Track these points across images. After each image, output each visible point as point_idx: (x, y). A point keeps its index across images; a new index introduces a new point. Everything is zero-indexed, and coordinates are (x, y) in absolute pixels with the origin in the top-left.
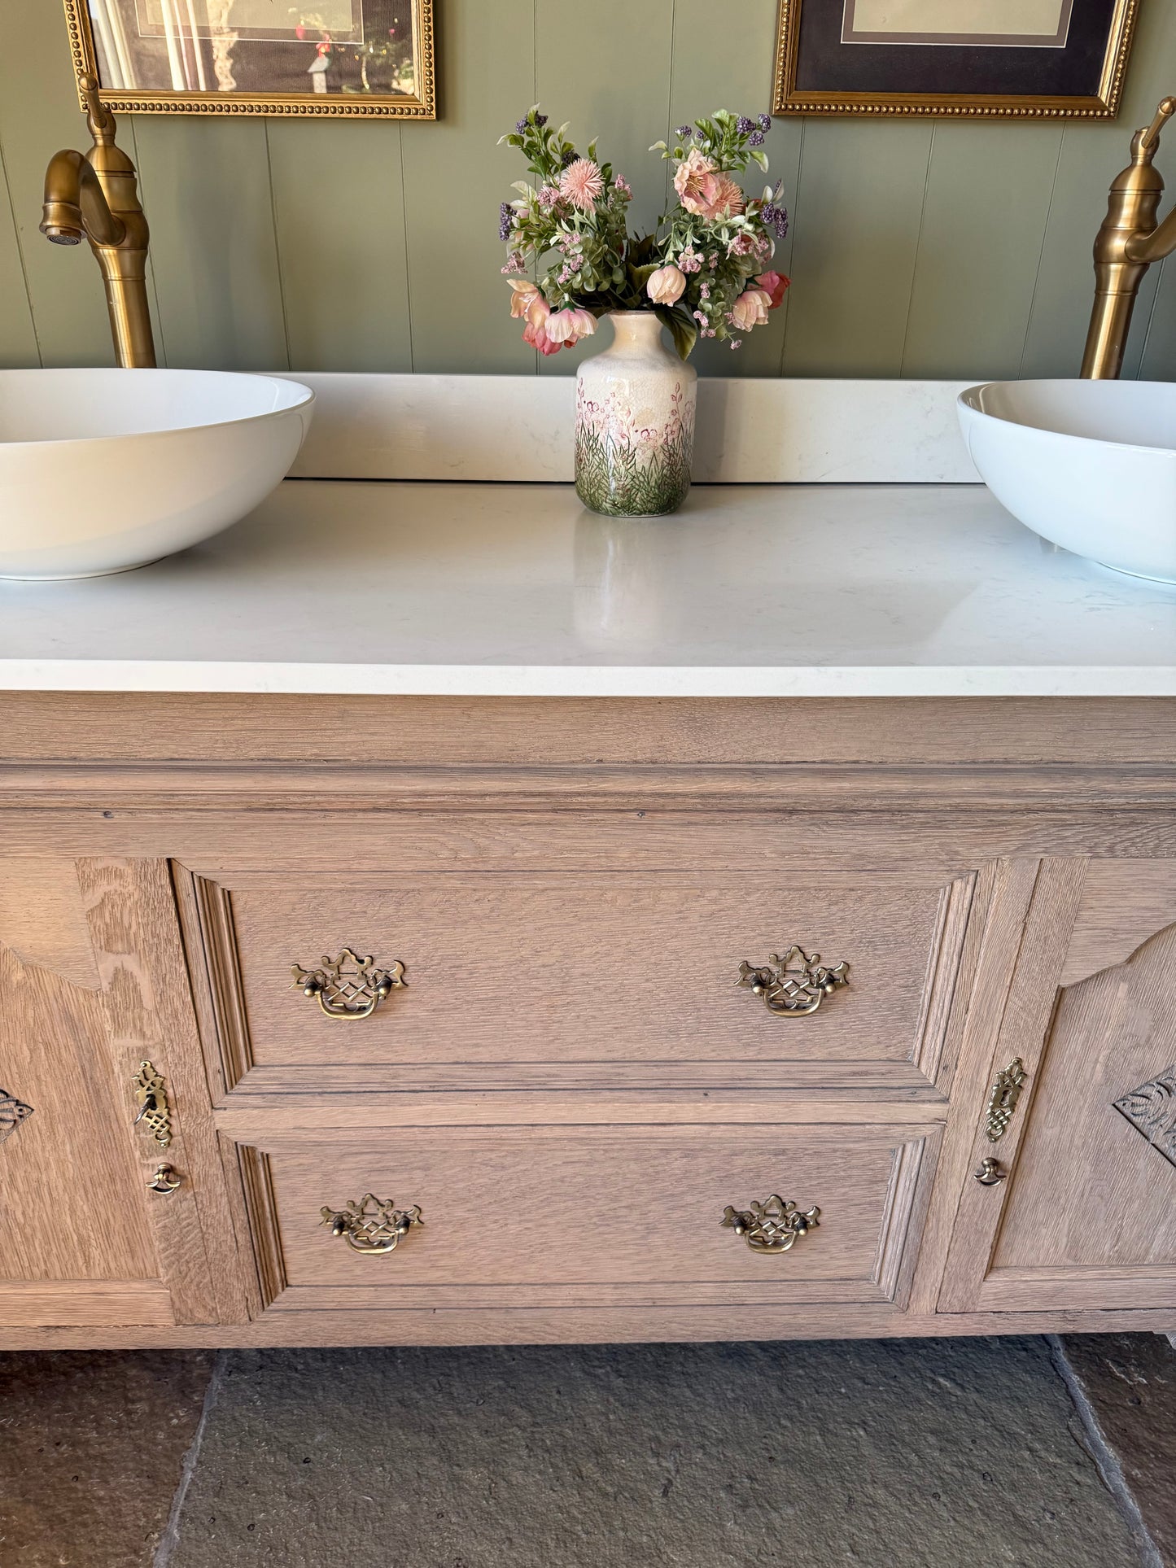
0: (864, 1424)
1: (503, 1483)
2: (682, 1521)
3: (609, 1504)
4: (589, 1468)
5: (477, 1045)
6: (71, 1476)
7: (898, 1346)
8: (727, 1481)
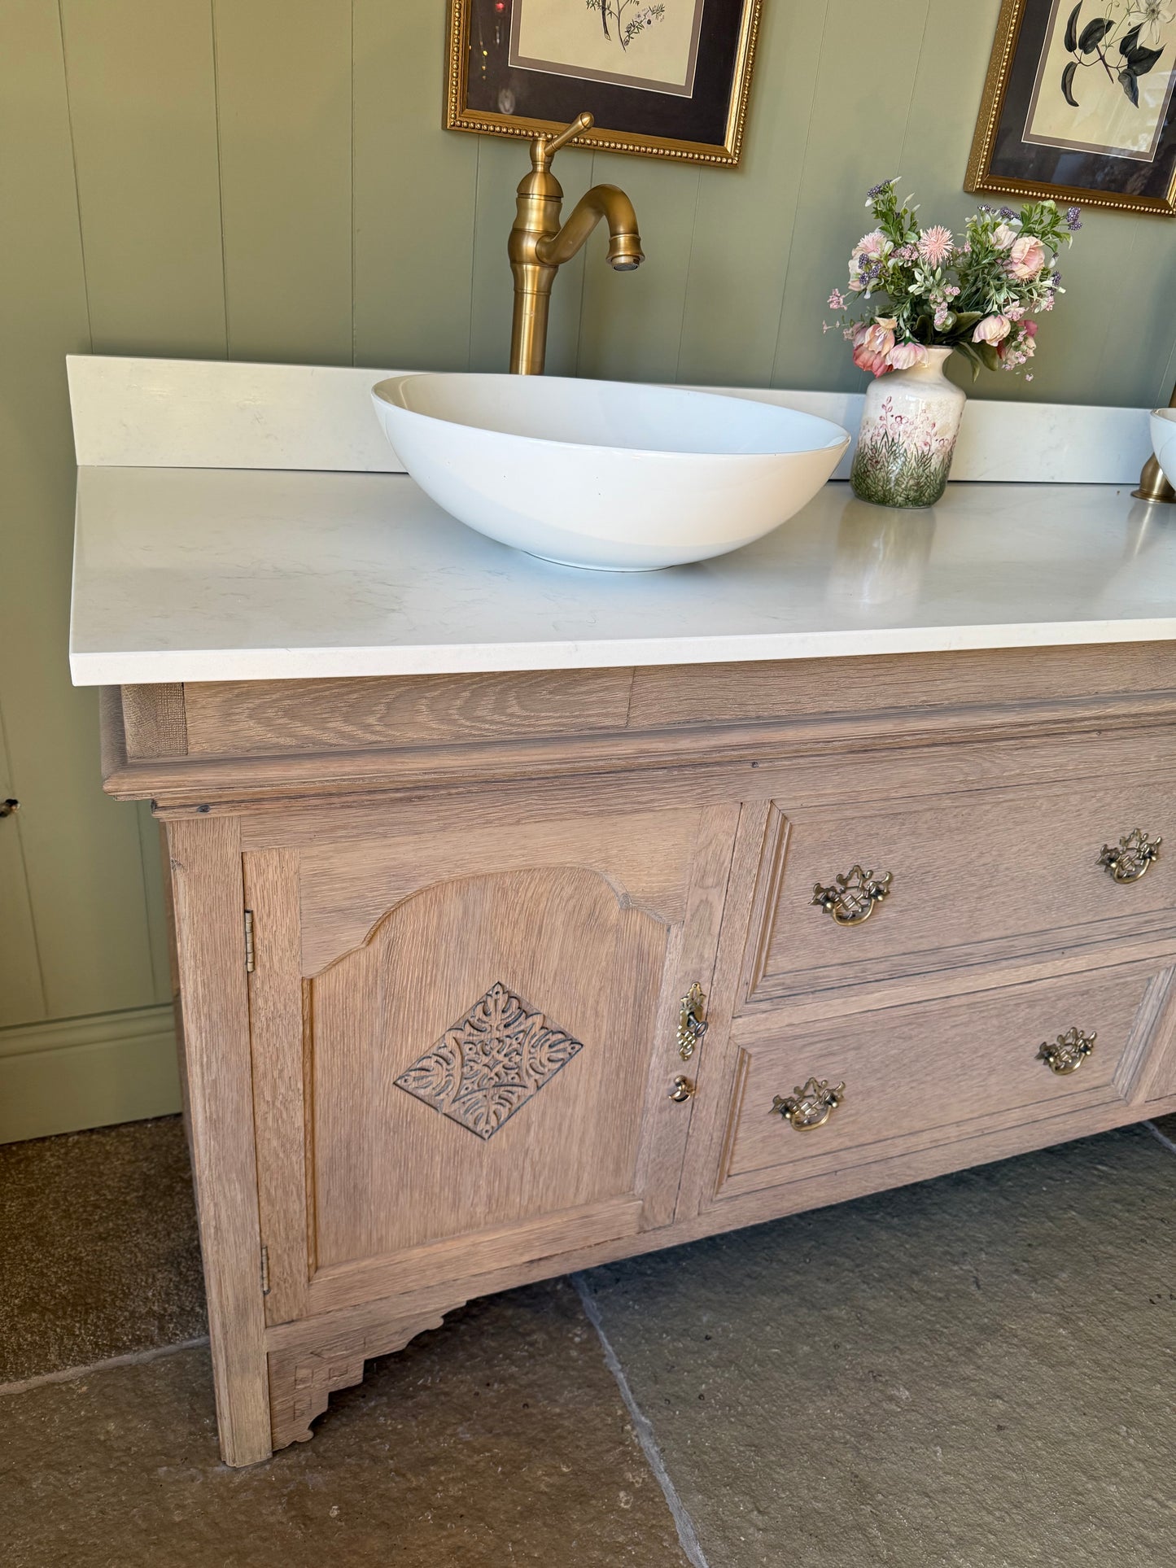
0: (1071, 1207)
1: (865, 1312)
2: (1001, 1302)
3: (947, 1304)
4: (916, 1284)
5: (921, 937)
6: (520, 1405)
7: (1059, 1150)
8: (1013, 1268)
